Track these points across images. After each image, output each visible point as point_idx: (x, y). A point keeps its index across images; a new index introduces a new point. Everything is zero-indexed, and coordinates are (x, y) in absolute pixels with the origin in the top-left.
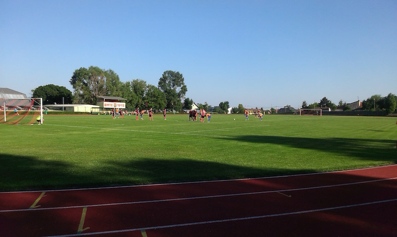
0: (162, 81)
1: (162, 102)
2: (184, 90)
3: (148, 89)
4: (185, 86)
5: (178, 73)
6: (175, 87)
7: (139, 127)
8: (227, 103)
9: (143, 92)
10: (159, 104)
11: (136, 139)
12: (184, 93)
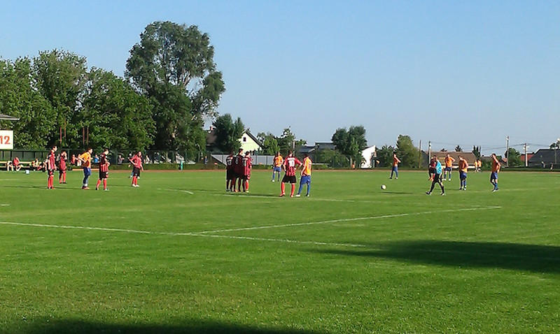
0: (140, 57)
1: (140, 128)
2: (214, 87)
3: (90, 83)
4: (218, 75)
5: (193, 30)
6: (183, 76)
7: (58, 212)
8: (359, 132)
9: (73, 94)
10: (129, 134)
11: (48, 254)
12: (215, 99)
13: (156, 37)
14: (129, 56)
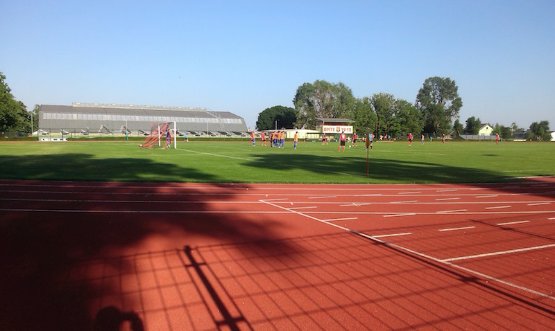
2: (458, 104)
4: (460, 99)
5: (448, 80)
6: (443, 101)
8: (545, 124)
12: (457, 110)
13: (430, 84)
14: (418, 93)
